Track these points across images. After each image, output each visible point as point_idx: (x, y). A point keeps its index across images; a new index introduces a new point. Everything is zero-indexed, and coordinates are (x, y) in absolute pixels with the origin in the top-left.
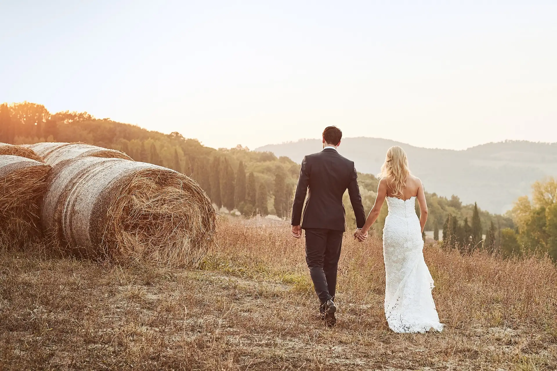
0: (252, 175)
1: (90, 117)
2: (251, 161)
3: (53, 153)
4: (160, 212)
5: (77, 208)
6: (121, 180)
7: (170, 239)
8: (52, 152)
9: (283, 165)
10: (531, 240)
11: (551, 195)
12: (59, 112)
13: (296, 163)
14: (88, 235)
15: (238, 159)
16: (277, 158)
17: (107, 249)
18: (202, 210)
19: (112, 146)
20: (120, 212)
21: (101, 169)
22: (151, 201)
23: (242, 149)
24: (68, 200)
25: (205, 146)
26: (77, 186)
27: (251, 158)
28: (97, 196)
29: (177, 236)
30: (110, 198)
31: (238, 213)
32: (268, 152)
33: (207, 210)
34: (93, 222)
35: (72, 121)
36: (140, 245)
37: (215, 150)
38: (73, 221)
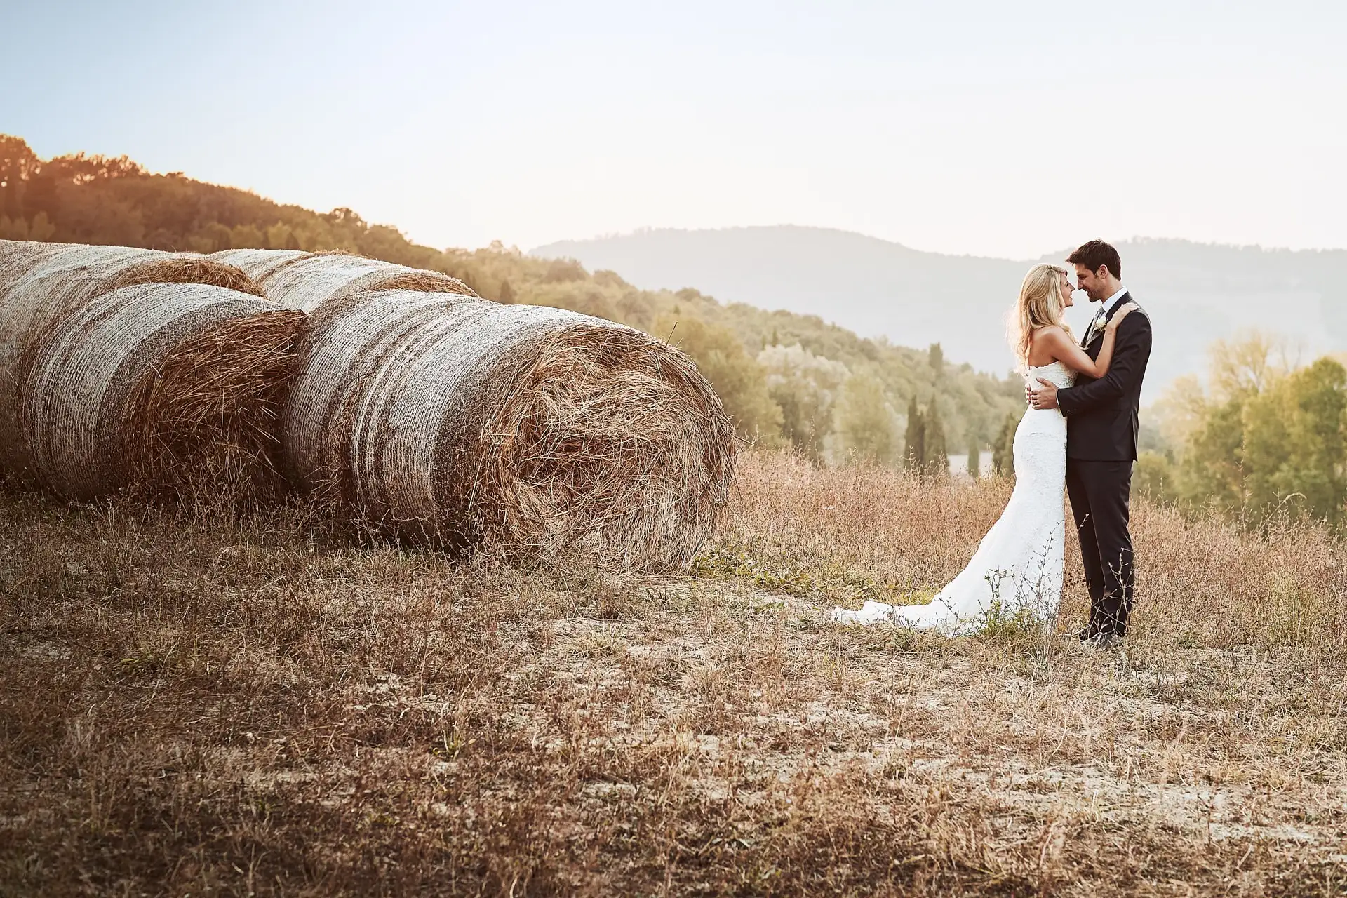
1: (135, 168)
2: (525, 281)
3: (276, 276)
4: (607, 434)
6: (512, 352)
7: (628, 500)
8: (269, 273)
9: (605, 292)
10: (1206, 481)
11: (1255, 373)
12: (59, 157)
13: (633, 287)
14: (428, 489)
15: (494, 276)
16: (588, 274)
18: (703, 428)
19: (193, 239)
20: (512, 432)
21: (449, 323)
22: (585, 404)
23: (503, 252)
24: (368, 399)
25: (415, 243)
26: (390, 366)
27: (525, 274)
28: (452, 391)
29: (646, 494)
30: (486, 399)
32: (567, 260)
34: (442, 457)
35: (93, 178)
36: (557, 515)
37: (440, 253)
38: (385, 453)
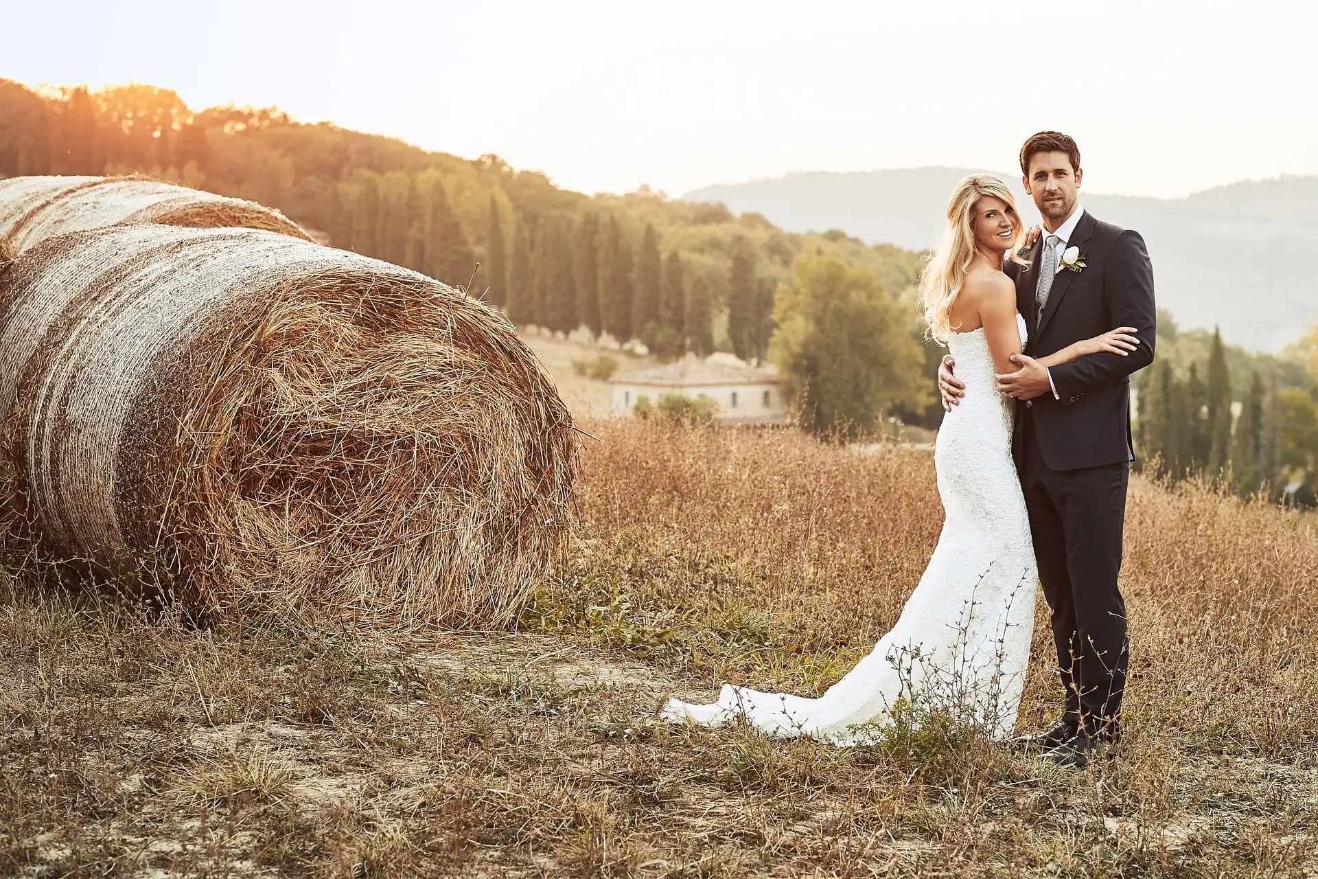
0: (674, 257)
1: (285, 117)
2: (672, 223)
3: (48, 209)
4: (373, 429)
5: (74, 412)
6: (228, 311)
7: (409, 523)
8: (43, 206)
9: (749, 234)
13: (779, 229)
14: (112, 511)
15: (641, 219)
16: (734, 217)
17: (176, 565)
18: (525, 417)
20: (225, 428)
21: (165, 269)
22: (337, 387)
23: (650, 196)
24: (49, 380)
25: (562, 187)
26: (80, 332)
27: (672, 217)
28: (143, 369)
29: (436, 513)
30: (187, 379)
31: (641, 349)
32: (713, 203)
33: (543, 416)
34: (127, 462)
35: (244, 126)
36: (299, 547)
37: (586, 197)
38: (61, 457)
